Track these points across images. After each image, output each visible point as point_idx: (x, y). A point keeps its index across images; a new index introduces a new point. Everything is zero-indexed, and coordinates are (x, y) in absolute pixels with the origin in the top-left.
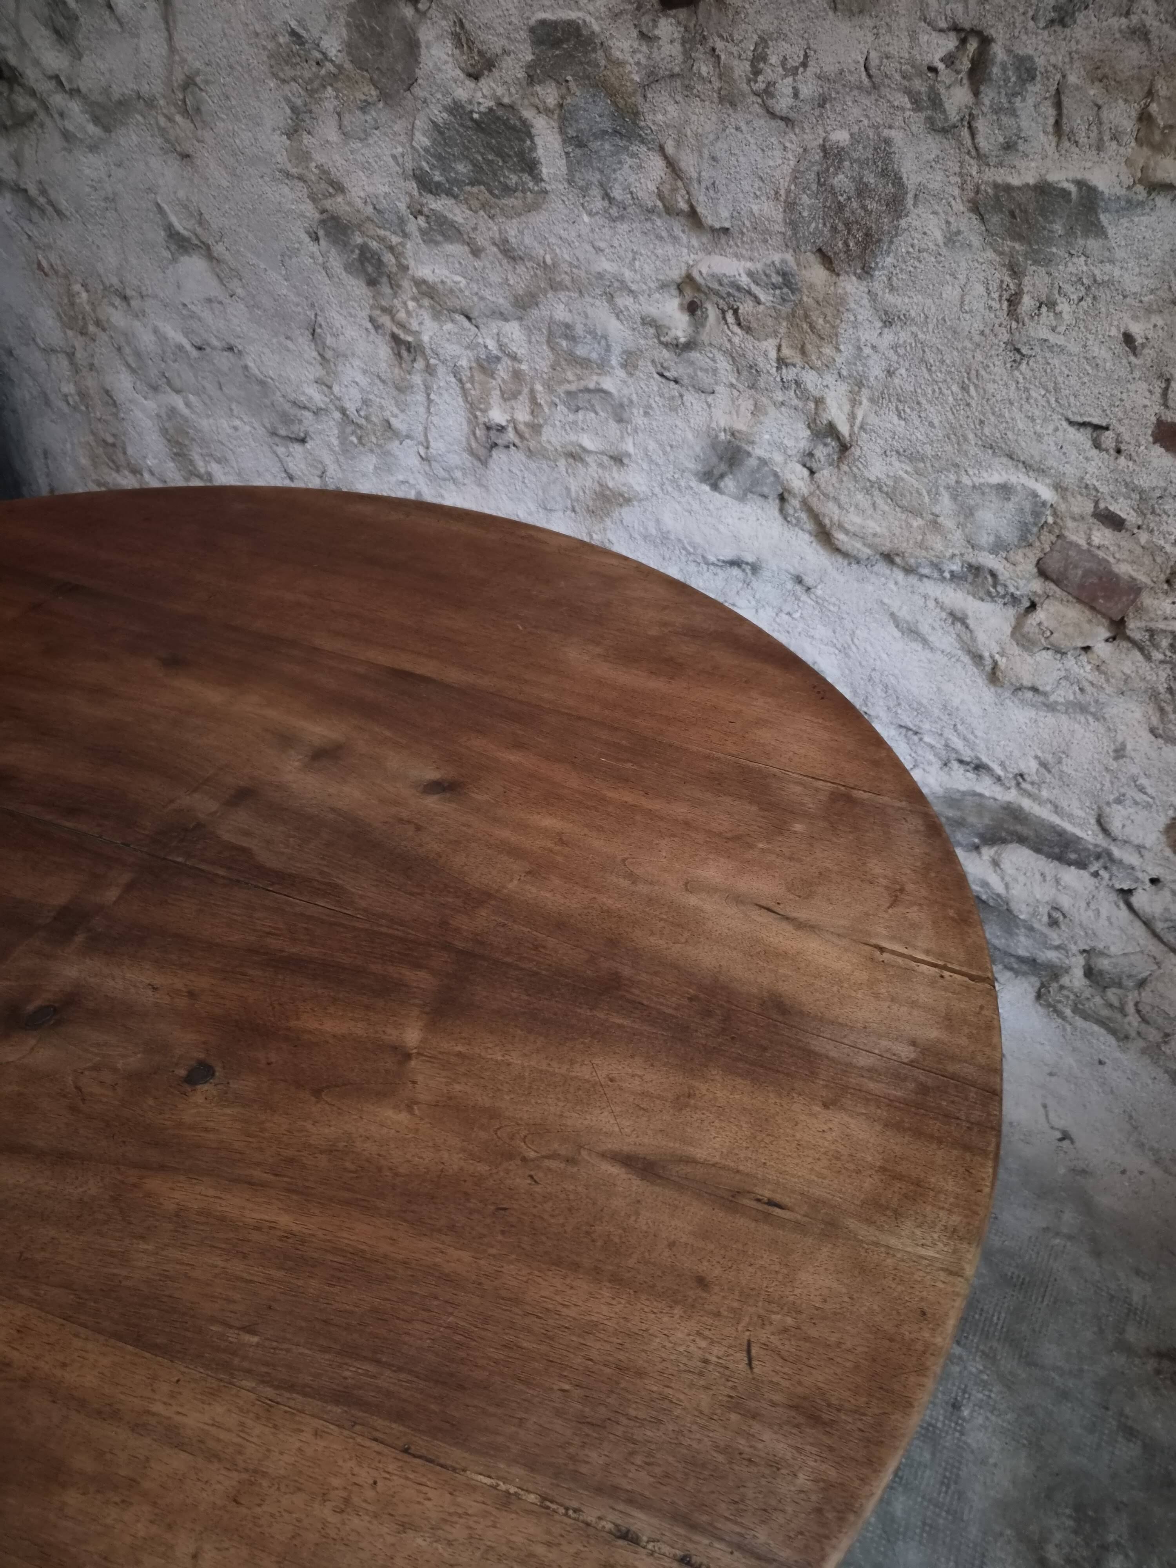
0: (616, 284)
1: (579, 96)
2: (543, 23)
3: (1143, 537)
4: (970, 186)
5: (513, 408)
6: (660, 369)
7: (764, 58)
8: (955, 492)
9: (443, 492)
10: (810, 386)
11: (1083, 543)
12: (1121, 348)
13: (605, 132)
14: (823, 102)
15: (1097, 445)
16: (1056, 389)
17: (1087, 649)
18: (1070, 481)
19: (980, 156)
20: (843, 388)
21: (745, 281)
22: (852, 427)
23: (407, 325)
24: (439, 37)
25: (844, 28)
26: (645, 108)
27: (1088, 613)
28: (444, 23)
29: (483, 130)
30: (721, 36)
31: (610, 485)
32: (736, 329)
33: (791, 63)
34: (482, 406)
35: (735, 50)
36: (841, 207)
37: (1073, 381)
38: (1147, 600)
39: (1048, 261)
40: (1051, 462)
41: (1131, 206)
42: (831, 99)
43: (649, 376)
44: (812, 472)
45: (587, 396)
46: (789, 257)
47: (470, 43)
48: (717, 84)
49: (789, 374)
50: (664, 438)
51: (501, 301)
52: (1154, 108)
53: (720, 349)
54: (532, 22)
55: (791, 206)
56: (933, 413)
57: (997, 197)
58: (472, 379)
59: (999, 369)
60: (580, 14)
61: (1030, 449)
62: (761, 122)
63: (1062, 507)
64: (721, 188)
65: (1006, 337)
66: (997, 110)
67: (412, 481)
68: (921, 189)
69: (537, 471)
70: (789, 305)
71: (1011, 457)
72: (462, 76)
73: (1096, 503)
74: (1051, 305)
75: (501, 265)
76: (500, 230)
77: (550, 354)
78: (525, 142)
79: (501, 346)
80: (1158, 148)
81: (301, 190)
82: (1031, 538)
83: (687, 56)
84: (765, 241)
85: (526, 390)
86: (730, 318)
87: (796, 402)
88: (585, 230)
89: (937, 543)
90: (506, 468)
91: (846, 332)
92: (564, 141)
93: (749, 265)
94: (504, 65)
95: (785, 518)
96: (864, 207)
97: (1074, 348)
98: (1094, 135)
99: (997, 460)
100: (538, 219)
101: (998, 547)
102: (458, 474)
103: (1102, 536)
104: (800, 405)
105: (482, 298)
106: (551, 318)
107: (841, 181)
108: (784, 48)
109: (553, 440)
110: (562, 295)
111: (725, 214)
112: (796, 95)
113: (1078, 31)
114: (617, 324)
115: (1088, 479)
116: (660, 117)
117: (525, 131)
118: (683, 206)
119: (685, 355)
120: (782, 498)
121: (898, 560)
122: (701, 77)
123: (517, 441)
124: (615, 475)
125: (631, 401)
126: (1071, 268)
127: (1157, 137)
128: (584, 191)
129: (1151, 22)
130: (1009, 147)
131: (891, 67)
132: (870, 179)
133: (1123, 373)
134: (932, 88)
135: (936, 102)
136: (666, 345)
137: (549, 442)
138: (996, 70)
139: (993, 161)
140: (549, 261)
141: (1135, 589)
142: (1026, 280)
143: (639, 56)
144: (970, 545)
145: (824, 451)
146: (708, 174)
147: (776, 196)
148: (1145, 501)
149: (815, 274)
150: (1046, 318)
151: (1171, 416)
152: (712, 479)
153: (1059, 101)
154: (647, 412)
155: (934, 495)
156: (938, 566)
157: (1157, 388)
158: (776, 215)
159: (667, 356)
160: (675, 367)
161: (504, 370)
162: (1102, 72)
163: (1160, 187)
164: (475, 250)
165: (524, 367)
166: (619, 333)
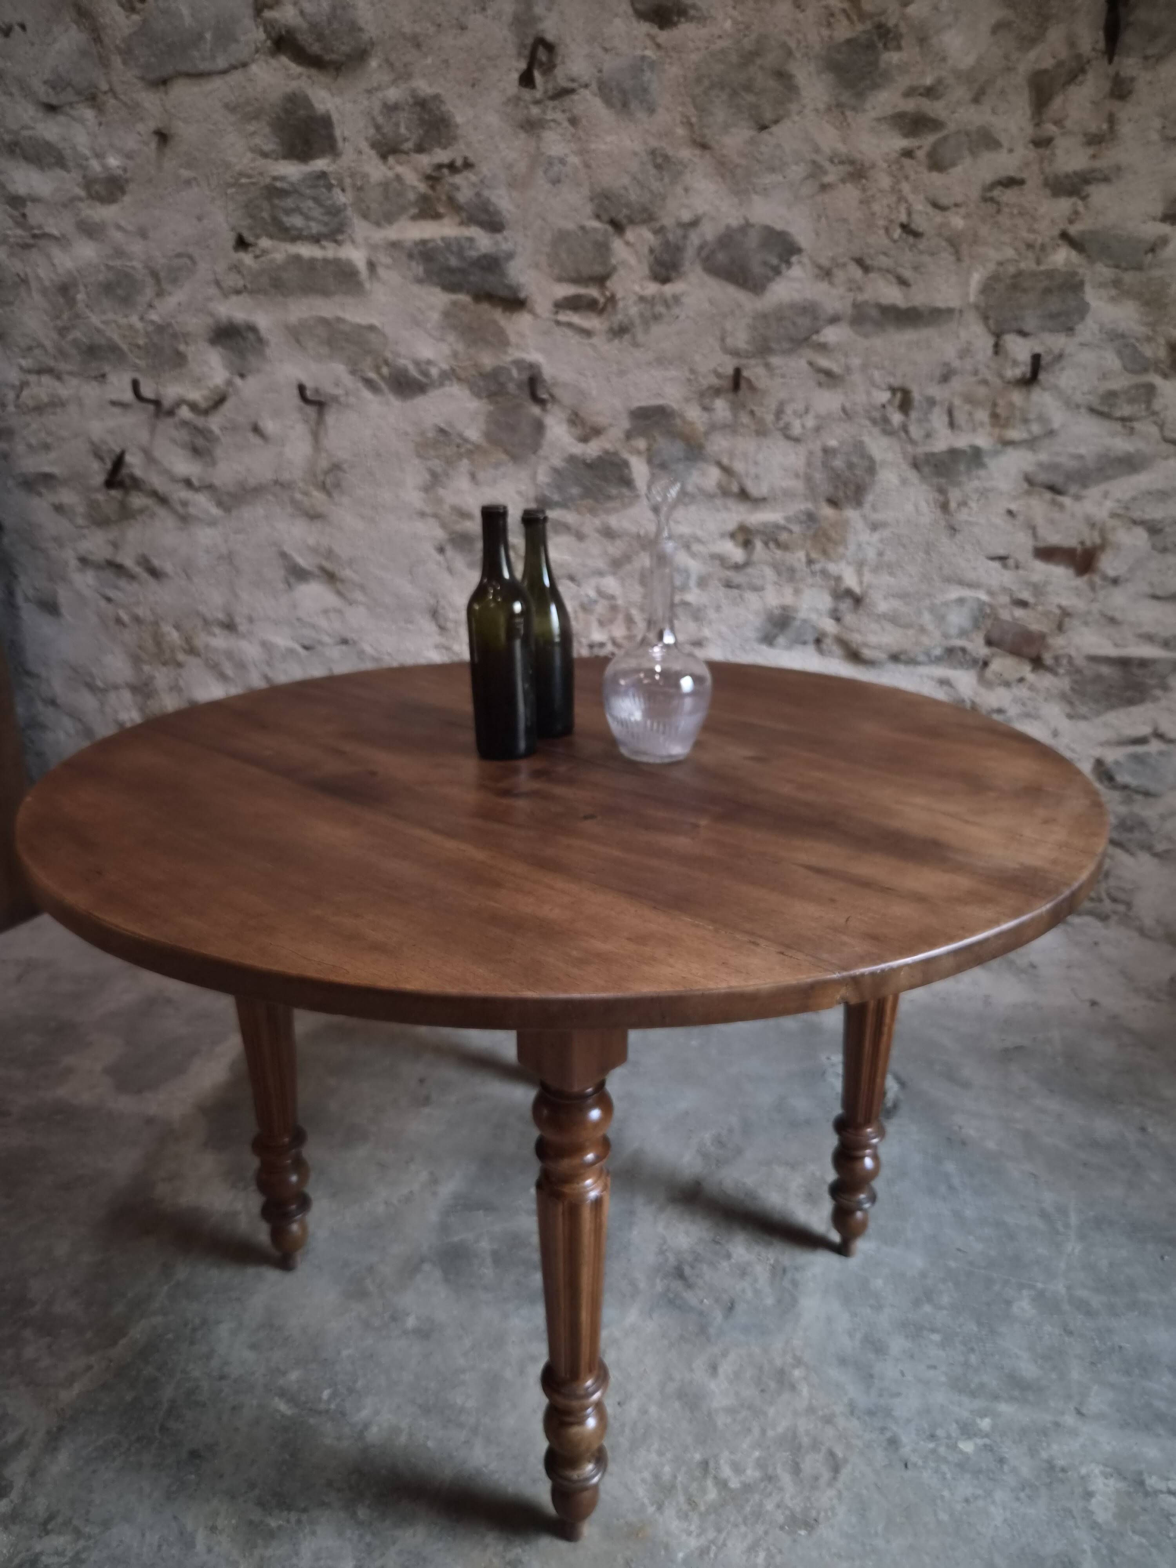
0: (692, 539)
1: (661, 442)
2: (639, 408)
3: (1041, 608)
4: (909, 456)
5: (610, 630)
6: (725, 583)
7: (782, 411)
8: (932, 609)
10: (832, 571)
11: (1009, 618)
12: (1007, 517)
13: (680, 459)
14: (818, 429)
15: (1005, 566)
16: (979, 542)
17: (1021, 680)
18: (996, 588)
19: (912, 442)
20: (850, 568)
21: (782, 522)
22: (862, 588)
24: (559, 422)
25: (826, 394)
26: (707, 444)
27: (1018, 659)
28: (562, 415)
29: (593, 468)
30: (755, 404)
32: (777, 550)
33: (799, 413)
34: (586, 633)
35: (765, 409)
36: (838, 476)
37: (987, 537)
38: (1051, 641)
39: (959, 484)
40: (984, 581)
41: (996, 453)
42: (824, 427)
43: (717, 588)
44: (838, 620)
46: (810, 506)
47: (583, 423)
48: (753, 427)
49: (817, 567)
50: (731, 622)
51: (601, 564)
52: (998, 410)
53: (767, 563)
54: (632, 408)
55: (808, 479)
56: (911, 570)
57: (928, 460)
58: (576, 618)
59: (945, 540)
60: (665, 401)
61: (971, 576)
62: (783, 443)
63: (995, 602)
64: (763, 476)
65: (945, 524)
66: (919, 421)
68: (883, 461)
70: (813, 530)
71: (959, 583)
72: (576, 441)
73: (1011, 597)
74: (966, 504)
75: (602, 543)
76: (603, 523)
77: (642, 590)
78: (623, 471)
79: (599, 593)
80: (1005, 426)
81: (432, 521)
82: (981, 624)
83: (735, 416)
84: (793, 500)
85: (620, 616)
86: (772, 545)
87: (822, 582)
89: (925, 640)
91: (851, 537)
92: (651, 466)
93: (783, 514)
94: (609, 432)
95: (822, 652)
96: (854, 475)
97: (983, 521)
98: (970, 425)
99: (951, 587)
100: (632, 511)
101: (963, 634)
103: (1019, 613)
104: (825, 583)
107: (838, 463)
108: (794, 406)
111: (765, 489)
112: (803, 426)
113: (953, 384)
114: (694, 561)
115: (1007, 585)
116: (716, 448)
117: (626, 464)
119: (744, 571)
120: (818, 641)
122: (742, 425)
124: (698, 654)
125: (706, 606)
126: (972, 485)
127: (1003, 422)
129: (989, 377)
130: (928, 435)
131: (858, 408)
132: (855, 460)
133: (1009, 528)
134: (884, 415)
135: (886, 420)
136: (728, 568)
138: (916, 403)
139: (920, 443)
140: (641, 533)
141: (1042, 637)
142: (951, 495)
143: (702, 419)
144: (946, 636)
145: (845, 605)
146: (753, 470)
147: (797, 476)
148: (1038, 589)
149: (827, 512)
150: (965, 510)
151: (1041, 544)
152: (768, 639)
153: (950, 413)
154: (718, 608)
155: (919, 613)
156: (927, 654)
157: (1030, 531)
158: (798, 485)
159: (730, 574)
160: (738, 578)
161: (601, 608)
162: (970, 399)
163: (1007, 443)
164: (580, 537)
165: (620, 602)
166: (695, 567)
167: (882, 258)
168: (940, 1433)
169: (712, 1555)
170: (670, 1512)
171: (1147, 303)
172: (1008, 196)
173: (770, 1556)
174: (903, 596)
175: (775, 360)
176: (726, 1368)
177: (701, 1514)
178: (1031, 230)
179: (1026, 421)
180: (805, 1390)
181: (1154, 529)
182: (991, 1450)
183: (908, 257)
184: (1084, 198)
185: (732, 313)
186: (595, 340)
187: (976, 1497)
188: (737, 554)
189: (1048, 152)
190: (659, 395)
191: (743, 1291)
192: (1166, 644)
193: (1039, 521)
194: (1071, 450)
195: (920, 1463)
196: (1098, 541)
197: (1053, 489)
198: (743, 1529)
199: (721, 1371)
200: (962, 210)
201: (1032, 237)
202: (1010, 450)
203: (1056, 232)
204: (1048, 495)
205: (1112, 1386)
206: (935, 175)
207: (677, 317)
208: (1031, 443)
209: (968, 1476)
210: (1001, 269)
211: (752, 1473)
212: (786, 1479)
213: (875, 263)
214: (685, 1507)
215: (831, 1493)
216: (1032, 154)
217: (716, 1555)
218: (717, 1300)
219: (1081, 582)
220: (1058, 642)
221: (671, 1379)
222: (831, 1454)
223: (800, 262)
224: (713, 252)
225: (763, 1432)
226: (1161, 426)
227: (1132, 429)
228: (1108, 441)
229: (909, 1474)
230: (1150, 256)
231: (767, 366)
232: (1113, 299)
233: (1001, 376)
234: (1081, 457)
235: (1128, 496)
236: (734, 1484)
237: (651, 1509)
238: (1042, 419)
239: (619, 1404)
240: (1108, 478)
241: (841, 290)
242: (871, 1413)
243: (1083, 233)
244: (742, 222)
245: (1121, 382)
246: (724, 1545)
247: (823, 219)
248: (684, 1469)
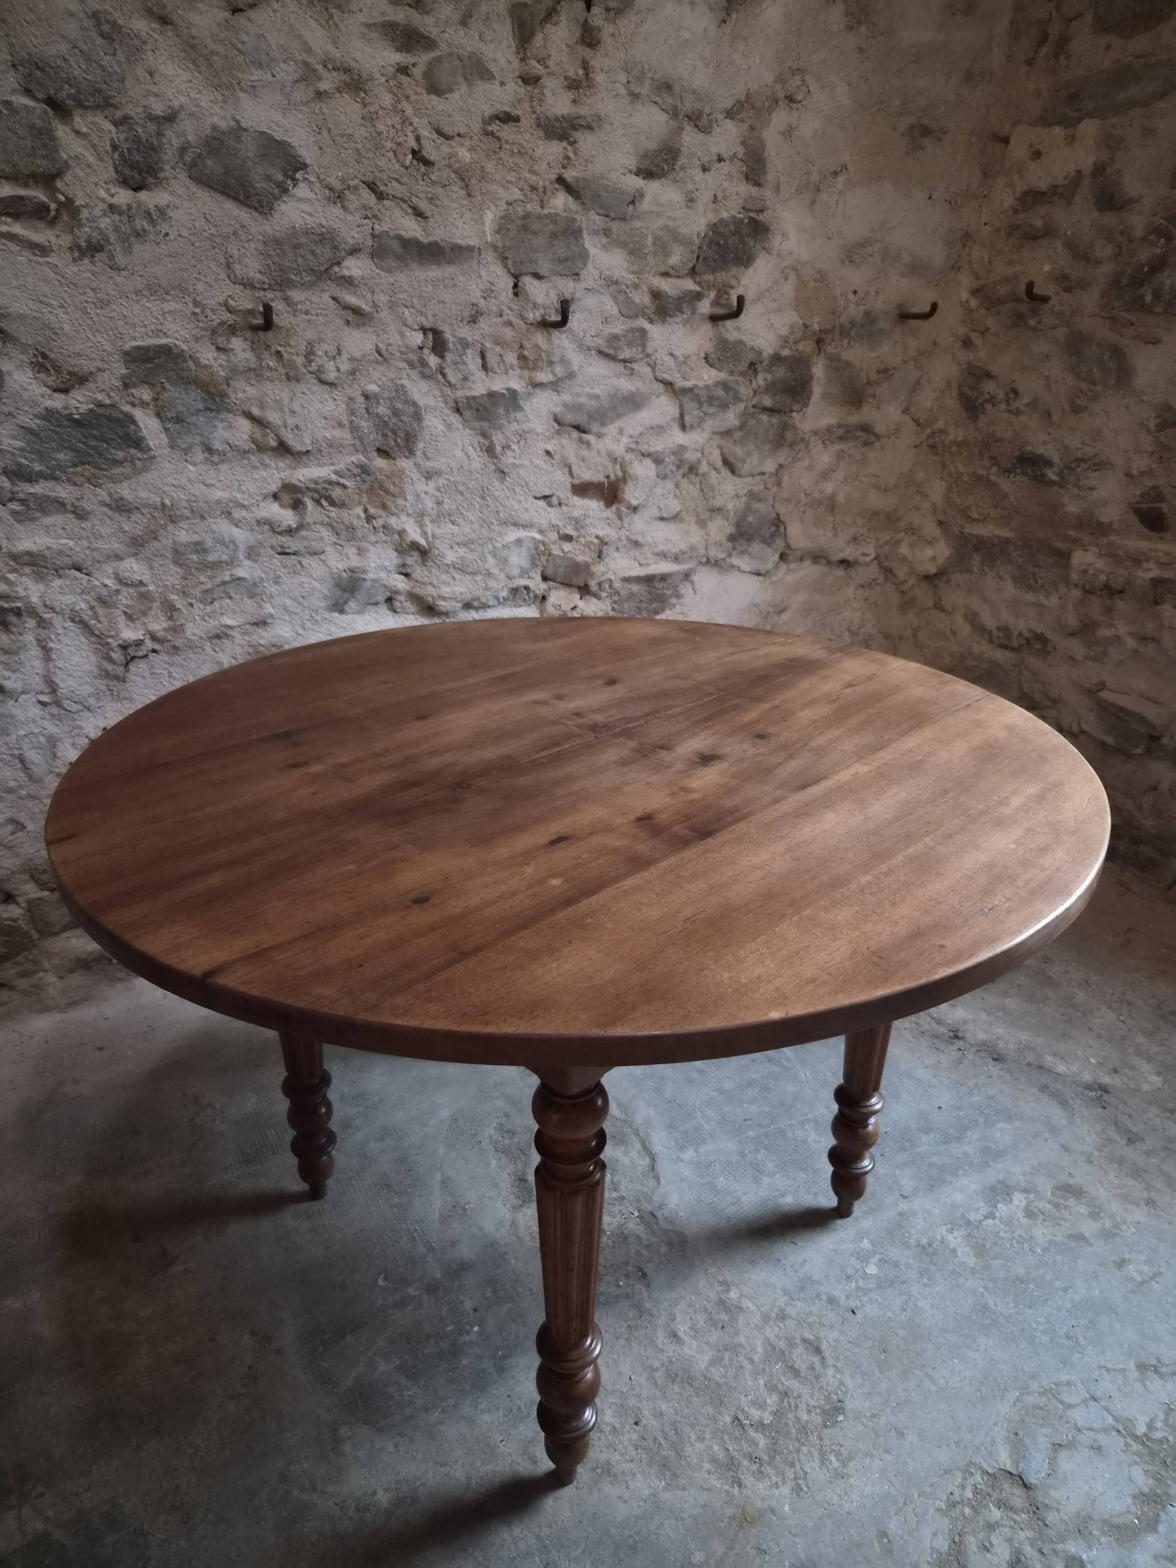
0: (231, 504)
1: (173, 392)
2: (138, 348)
3: (582, 540)
4: (450, 401)
5: (145, 623)
6: (279, 550)
7: (312, 353)
8: (495, 553)
9: (78, 723)
10: (394, 526)
11: (560, 553)
12: (547, 458)
13: (199, 410)
14: (353, 372)
15: (550, 505)
16: (527, 484)
17: (575, 607)
18: (545, 526)
19: (450, 385)
20: (412, 520)
21: (334, 477)
22: (427, 540)
23: (13, 594)
24: (20, 367)
25: (357, 334)
26: (230, 391)
27: (568, 590)
28: (22, 356)
29: (84, 426)
30: (280, 345)
31: (262, 642)
32: (331, 508)
33: (330, 354)
34: (113, 633)
35: (293, 351)
36: (385, 424)
37: (533, 478)
38: (594, 569)
39: (500, 428)
40: (535, 520)
41: (528, 395)
42: (359, 370)
43: (271, 557)
44: (407, 575)
45: (222, 588)
46: (360, 456)
47: (58, 369)
49: (377, 523)
50: (296, 594)
51: (116, 546)
52: (526, 353)
53: (322, 524)
54: (127, 347)
55: (354, 429)
56: (470, 516)
57: (469, 403)
58: (94, 616)
59: (497, 484)
60: (169, 340)
61: (524, 517)
62: (317, 388)
63: (546, 540)
64: (303, 428)
65: (493, 467)
66: (455, 363)
67: (36, 730)
68: (427, 406)
69: (184, 662)
70: (368, 484)
71: (515, 525)
72: (50, 392)
73: (558, 532)
74: (509, 447)
75: (111, 519)
76: (110, 494)
77: (179, 570)
78: (128, 427)
79: (120, 581)
80: (534, 369)
82: (537, 562)
83: (258, 358)
84: (340, 452)
85: (156, 605)
86: (325, 503)
87: (385, 538)
88: (193, 477)
89: (492, 583)
90: (147, 674)
91: (408, 488)
92: (162, 421)
93: (332, 468)
94: (99, 379)
95: (395, 611)
96: (401, 421)
97: (527, 463)
98: (502, 367)
99: (508, 530)
100: (150, 477)
101: (524, 573)
102: (92, 701)
103: (567, 547)
104: (388, 539)
105: (97, 549)
106: (175, 543)
107: (382, 410)
108: (325, 347)
109: (197, 631)
110: (183, 524)
111: (308, 442)
112: (338, 370)
113: (482, 325)
114: (239, 530)
115: (554, 522)
116: (240, 395)
117: (130, 419)
118: (273, 443)
119: (298, 535)
120: (389, 600)
121: (475, 604)
122: (269, 368)
123: (157, 647)
124: (265, 634)
125: (262, 579)
126: (512, 428)
127: (531, 364)
128: (186, 451)
129: (512, 319)
130: (465, 379)
131: (392, 349)
132: (399, 406)
133: (549, 468)
134: (420, 357)
135: (423, 363)
136: (280, 533)
137: (195, 634)
138: (451, 345)
139: (459, 387)
140: (167, 502)
141: (587, 566)
142: (494, 438)
143: (219, 361)
144: (509, 577)
145: (412, 559)
146: (291, 422)
147: (341, 425)
148: (578, 523)
149: (380, 462)
150: (509, 453)
151: (576, 481)
152: (339, 607)
153: (483, 356)
154: (277, 581)
155: (483, 559)
156: (497, 598)
157: (566, 471)
158: (345, 435)
159: (284, 540)
160: (294, 544)
161: (126, 598)
162: (498, 342)
163: (536, 385)
164: (81, 515)
165: (151, 588)
166: (240, 535)
167: (395, 184)
168: (850, 1271)
169: (805, 1489)
170: (749, 1480)
171: (632, 253)
172: (506, 132)
173: (838, 1454)
174: (467, 544)
175: (296, 295)
176: (682, 1329)
177: (770, 1464)
178: (532, 172)
179: (551, 363)
180: (747, 1304)
181: (658, 460)
182: (886, 1262)
183: (421, 186)
184: (573, 143)
185: (235, 233)
186: (53, 259)
187: (906, 1302)
188: (288, 517)
189: (536, 91)
190: (158, 333)
191: (638, 1253)
192: (676, 559)
193: (573, 460)
194: (588, 390)
195: (859, 1304)
196: (620, 474)
197: (578, 428)
198: (805, 1449)
199: (681, 1334)
200: (467, 142)
201: (534, 178)
202: (538, 391)
203: (554, 177)
204: (575, 434)
205: (904, 1165)
206: (433, 97)
207: (167, 234)
208: (555, 386)
209: (889, 1291)
210: (511, 208)
211: (772, 1400)
212: (794, 1385)
213: (390, 192)
214: (755, 1467)
215: (830, 1372)
216: (523, 91)
217: (808, 1487)
218: (627, 1276)
219: (610, 513)
220: (599, 569)
221: (654, 1370)
222: (805, 1341)
223: (305, 179)
224: (200, 156)
225: (751, 1360)
226: (653, 367)
227: (633, 369)
228: (615, 382)
229: (859, 1317)
230: (631, 207)
231: (287, 300)
232: (604, 247)
233: (523, 318)
234: (597, 397)
235: (637, 433)
236: (768, 1419)
237: (736, 1491)
238: (564, 361)
239: (636, 1423)
240: (620, 416)
241: (357, 218)
242: (802, 1289)
243: (577, 179)
244: (233, 123)
245: (619, 327)
246: (806, 1473)
247: (325, 133)
248: (726, 1437)
